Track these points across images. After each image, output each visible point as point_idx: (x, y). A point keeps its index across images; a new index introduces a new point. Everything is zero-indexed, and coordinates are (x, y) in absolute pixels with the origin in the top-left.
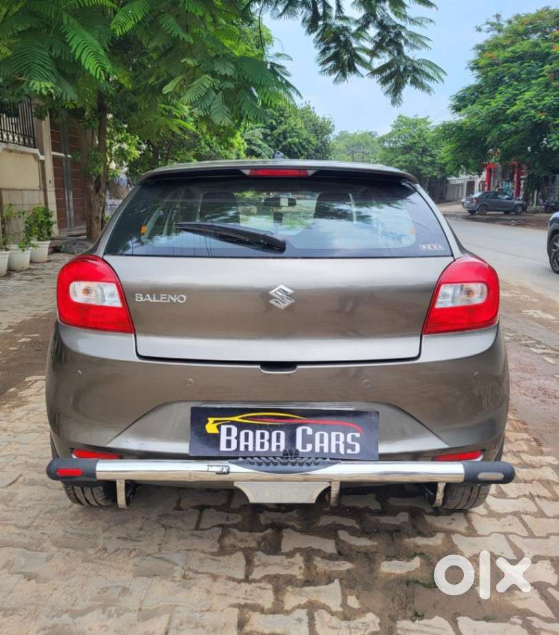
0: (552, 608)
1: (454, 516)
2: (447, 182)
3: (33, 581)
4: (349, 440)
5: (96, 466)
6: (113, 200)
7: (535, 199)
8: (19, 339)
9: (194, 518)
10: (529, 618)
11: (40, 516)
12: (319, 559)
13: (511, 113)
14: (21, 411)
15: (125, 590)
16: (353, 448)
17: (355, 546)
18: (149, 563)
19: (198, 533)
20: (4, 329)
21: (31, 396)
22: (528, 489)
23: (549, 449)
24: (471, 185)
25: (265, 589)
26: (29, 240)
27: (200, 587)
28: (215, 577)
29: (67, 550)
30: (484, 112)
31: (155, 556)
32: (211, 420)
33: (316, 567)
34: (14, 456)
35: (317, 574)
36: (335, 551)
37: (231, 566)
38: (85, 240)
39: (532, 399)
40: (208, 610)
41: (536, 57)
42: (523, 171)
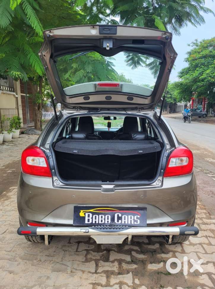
0: (213, 283)
1: (176, 245)
2: (177, 104)
3: (12, 274)
4: (135, 219)
5: (36, 229)
6: (45, 112)
7: (211, 112)
8: (7, 171)
9: (76, 247)
10: (204, 287)
11: (15, 246)
12: (124, 263)
13: (201, 78)
14: (8, 202)
15: (48, 278)
16: (137, 221)
17: (138, 258)
18: (58, 266)
19: (77, 253)
20: (2, 167)
21: (12, 195)
22: (205, 233)
23: (213, 217)
24: (186, 106)
25: (103, 276)
26: (11, 130)
27: (78, 276)
28: (83, 272)
29: (25, 261)
30: (191, 78)
31: (60, 263)
32: (82, 211)
33: (123, 267)
34: (5, 221)
35: (123, 270)
36: (130, 260)
37: (90, 267)
38: (34, 129)
39: (207, 196)
40: (80, 286)
41: (211, 57)
42: (206, 101)
